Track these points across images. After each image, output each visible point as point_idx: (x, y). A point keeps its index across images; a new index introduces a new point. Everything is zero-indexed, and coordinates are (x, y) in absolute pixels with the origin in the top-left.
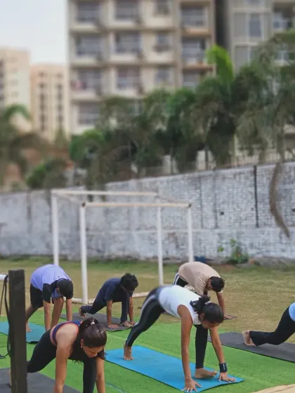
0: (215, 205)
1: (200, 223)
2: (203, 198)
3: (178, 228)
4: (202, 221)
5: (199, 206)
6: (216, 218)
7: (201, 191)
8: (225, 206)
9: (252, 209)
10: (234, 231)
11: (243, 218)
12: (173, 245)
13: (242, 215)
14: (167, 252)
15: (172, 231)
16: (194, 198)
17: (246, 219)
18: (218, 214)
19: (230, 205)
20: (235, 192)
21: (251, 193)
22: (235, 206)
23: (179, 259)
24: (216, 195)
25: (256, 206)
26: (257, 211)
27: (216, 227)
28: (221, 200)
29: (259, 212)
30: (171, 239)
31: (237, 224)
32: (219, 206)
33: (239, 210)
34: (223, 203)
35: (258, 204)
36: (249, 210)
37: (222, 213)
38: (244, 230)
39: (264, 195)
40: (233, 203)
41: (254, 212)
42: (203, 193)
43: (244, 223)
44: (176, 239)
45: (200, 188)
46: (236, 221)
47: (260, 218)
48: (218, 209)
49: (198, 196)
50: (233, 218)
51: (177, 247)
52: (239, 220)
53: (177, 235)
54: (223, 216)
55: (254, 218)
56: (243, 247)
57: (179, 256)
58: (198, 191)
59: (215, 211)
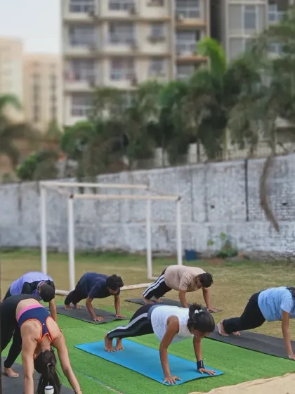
0: (206, 199)
1: (190, 216)
2: (194, 191)
3: (169, 221)
4: (192, 214)
5: (190, 199)
6: (206, 211)
7: (192, 184)
8: (216, 199)
9: (243, 203)
10: (225, 225)
11: (234, 211)
12: (164, 239)
13: (233, 208)
14: (157, 245)
15: (162, 224)
16: (185, 191)
17: (236, 213)
18: (209, 207)
19: (221, 199)
20: (226, 185)
21: (241, 186)
22: (226, 200)
23: (168, 252)
24: (206, 188)
25: (247, 200)
26: (247, 205)
27: (207, 220)
28: (212, 194)
29: (250, 206)
30: (162, 231)
31: (227, 218)
32: (210, 199)
33: (230, 203)
34: (214, 196)
35: (249, 197)
36: (239, 204)
37: (213, 207)
38: (234, 223)
39: (254, 189)
40: (224, 197)
41: (244, 206)
42: (194, 186)
43: (234, 217)
44: (166, 232)
45: (190, 181)
46: (226, 214)
47: (251, 211)
48: (208, 202)
49: (189, 189)
50: (224, 212)
51: (168, 240)
52: (229, 214)
53: (167, 228)
54: (213, 210)
55: (244, 212)
56: (232, 241)
57: (169, 249)
58: (189, 184)
59: (206, 205)
